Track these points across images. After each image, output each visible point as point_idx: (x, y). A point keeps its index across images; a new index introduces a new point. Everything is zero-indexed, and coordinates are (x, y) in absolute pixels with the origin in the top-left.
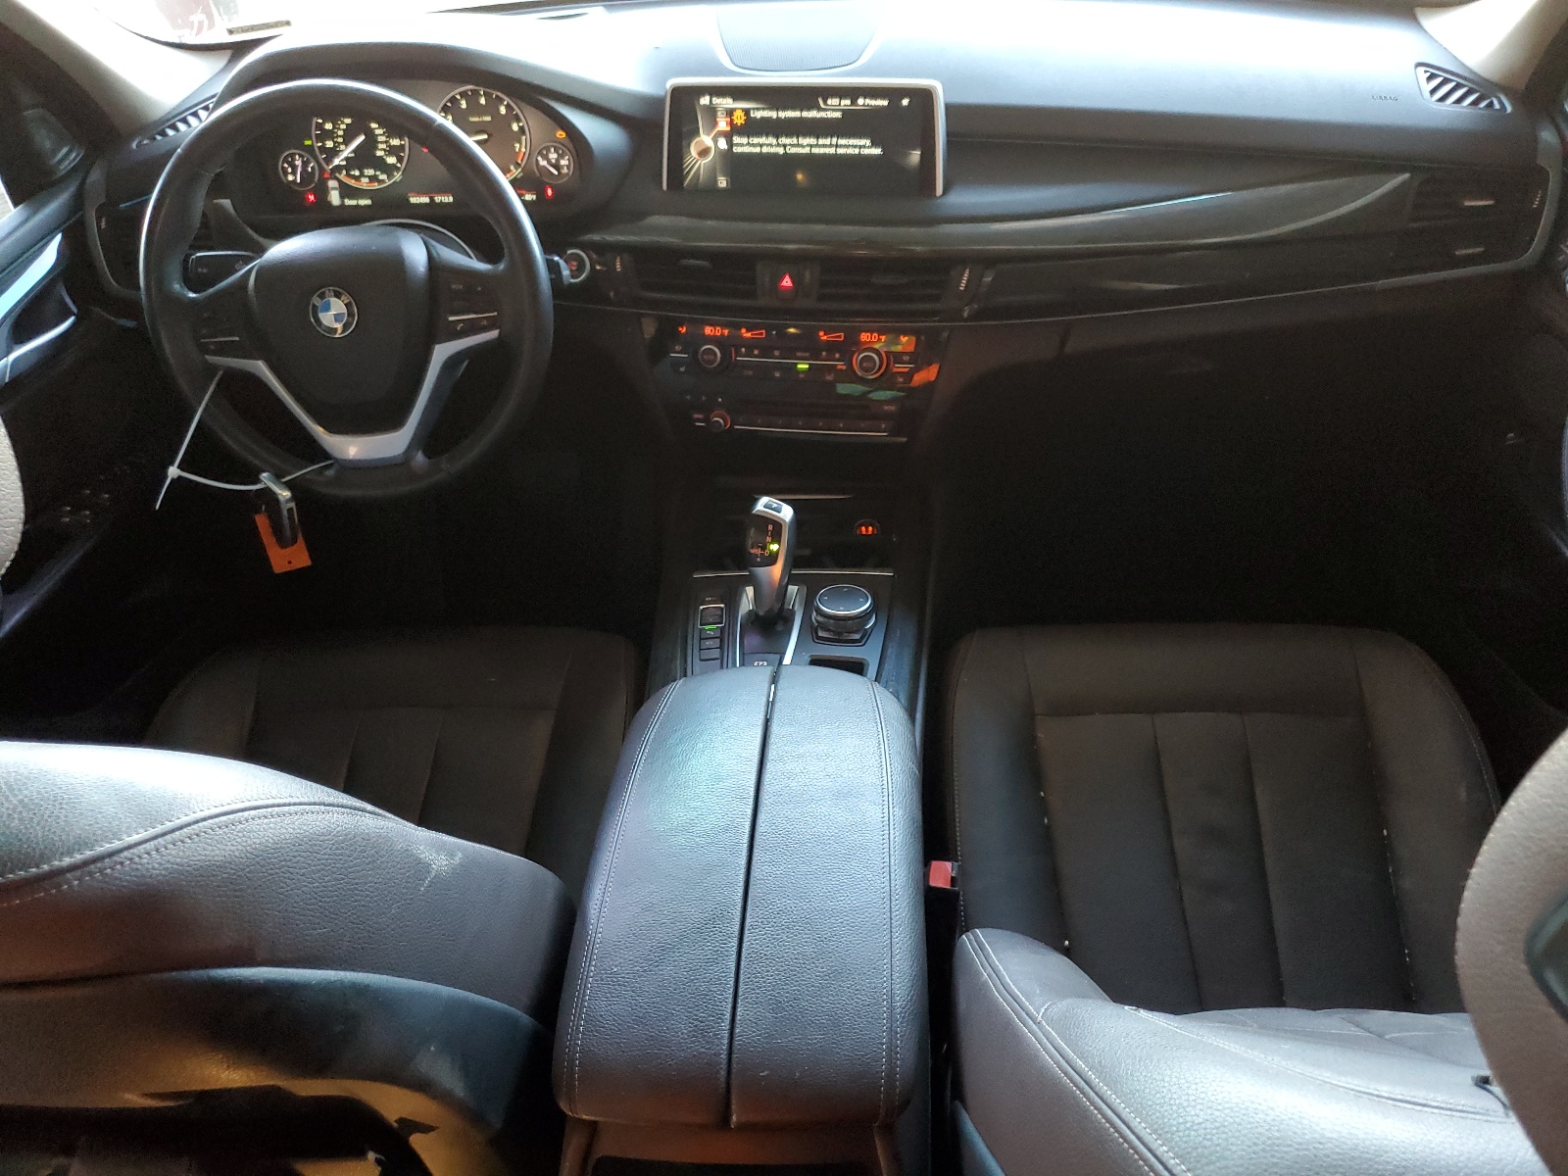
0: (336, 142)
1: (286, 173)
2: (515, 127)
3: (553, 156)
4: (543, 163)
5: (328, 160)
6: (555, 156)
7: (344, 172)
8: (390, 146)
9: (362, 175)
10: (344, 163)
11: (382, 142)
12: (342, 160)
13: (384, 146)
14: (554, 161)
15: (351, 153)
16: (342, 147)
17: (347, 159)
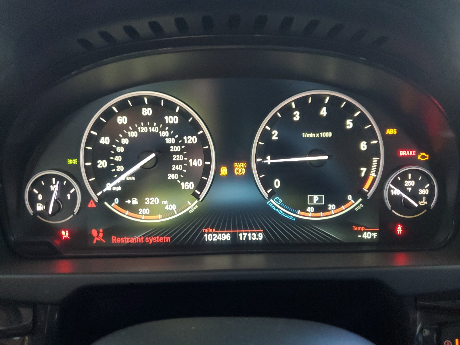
0: (114, 161)
1: (33, 201)
2: (363, 146)
3: (410, 183)
4: (396, 192)
5: (97, 186)
6: (412, 183)
7: (117, 201)
8: (188, 168)
9: (141, 204)
10: (119, 188)
11: (177, 163)
12: (116, 186)
13: (179, 167)
14: (410, 189)
15: (131, 176)
16: (120, 168)
17: (124, 184)
